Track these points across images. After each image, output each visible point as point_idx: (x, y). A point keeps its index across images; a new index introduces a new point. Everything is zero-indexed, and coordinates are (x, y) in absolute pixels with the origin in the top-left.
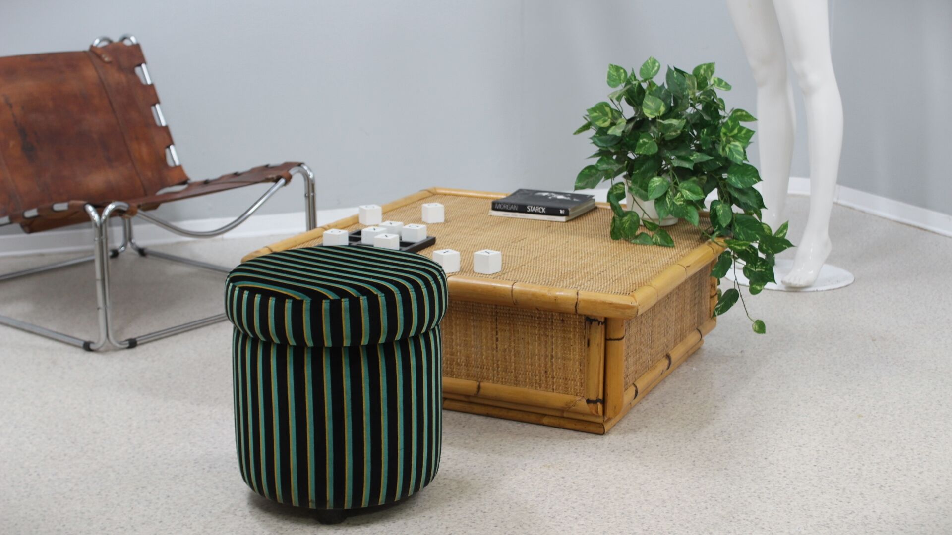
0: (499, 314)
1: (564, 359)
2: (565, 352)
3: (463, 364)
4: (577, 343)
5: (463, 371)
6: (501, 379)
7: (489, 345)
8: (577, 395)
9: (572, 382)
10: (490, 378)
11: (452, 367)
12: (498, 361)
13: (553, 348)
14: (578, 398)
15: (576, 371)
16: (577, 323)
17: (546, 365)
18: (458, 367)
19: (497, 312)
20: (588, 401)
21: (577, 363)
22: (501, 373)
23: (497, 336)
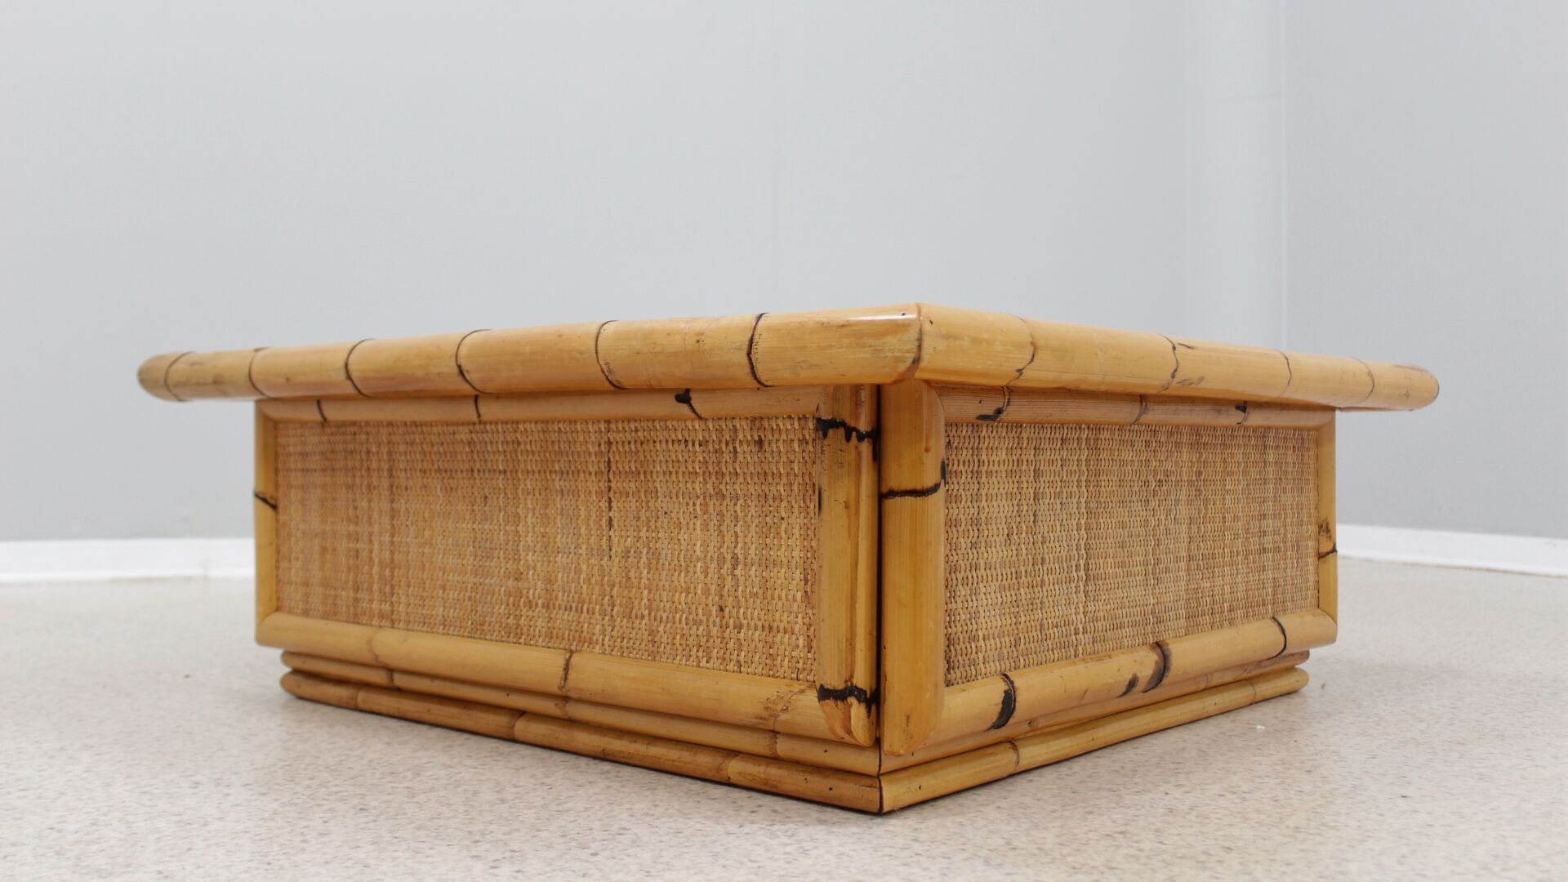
0: (614, 448)
1: (766, 563)
2: (768, 541)
3: (540, 602)
4: (796, 510)
5: (539, 623)
6: (618, 643)
7: (592, 540)
8: (798, 679)
9: (787, 636)
10: (595, 638)
11: (518, 613)
12: (613, 586)
13: (737, 536)
14: (797, 687)
15: (794, 600)
16: (796, 445)
17: (721, 587)
18: (530, 613)
19: (610, 443)
20: (825, 694)
21: (798, 575)
22: (618, 623)
23: (611, 514)
